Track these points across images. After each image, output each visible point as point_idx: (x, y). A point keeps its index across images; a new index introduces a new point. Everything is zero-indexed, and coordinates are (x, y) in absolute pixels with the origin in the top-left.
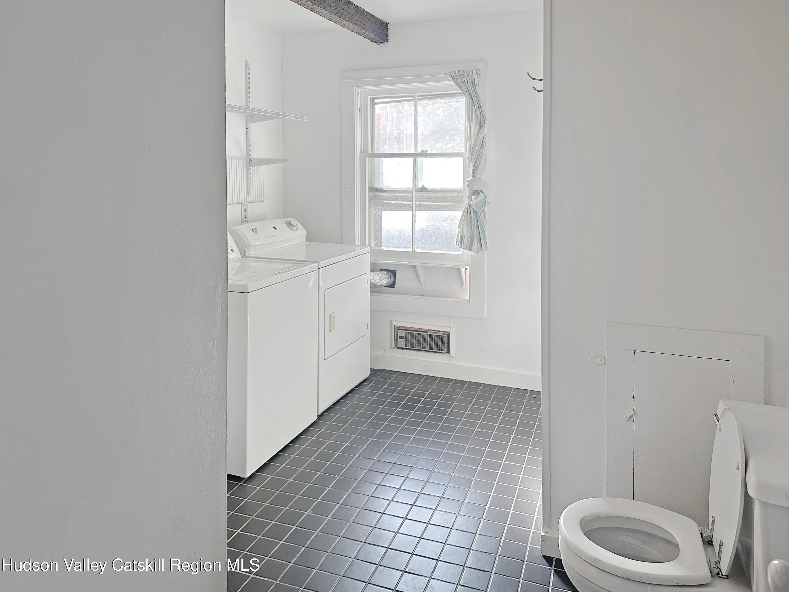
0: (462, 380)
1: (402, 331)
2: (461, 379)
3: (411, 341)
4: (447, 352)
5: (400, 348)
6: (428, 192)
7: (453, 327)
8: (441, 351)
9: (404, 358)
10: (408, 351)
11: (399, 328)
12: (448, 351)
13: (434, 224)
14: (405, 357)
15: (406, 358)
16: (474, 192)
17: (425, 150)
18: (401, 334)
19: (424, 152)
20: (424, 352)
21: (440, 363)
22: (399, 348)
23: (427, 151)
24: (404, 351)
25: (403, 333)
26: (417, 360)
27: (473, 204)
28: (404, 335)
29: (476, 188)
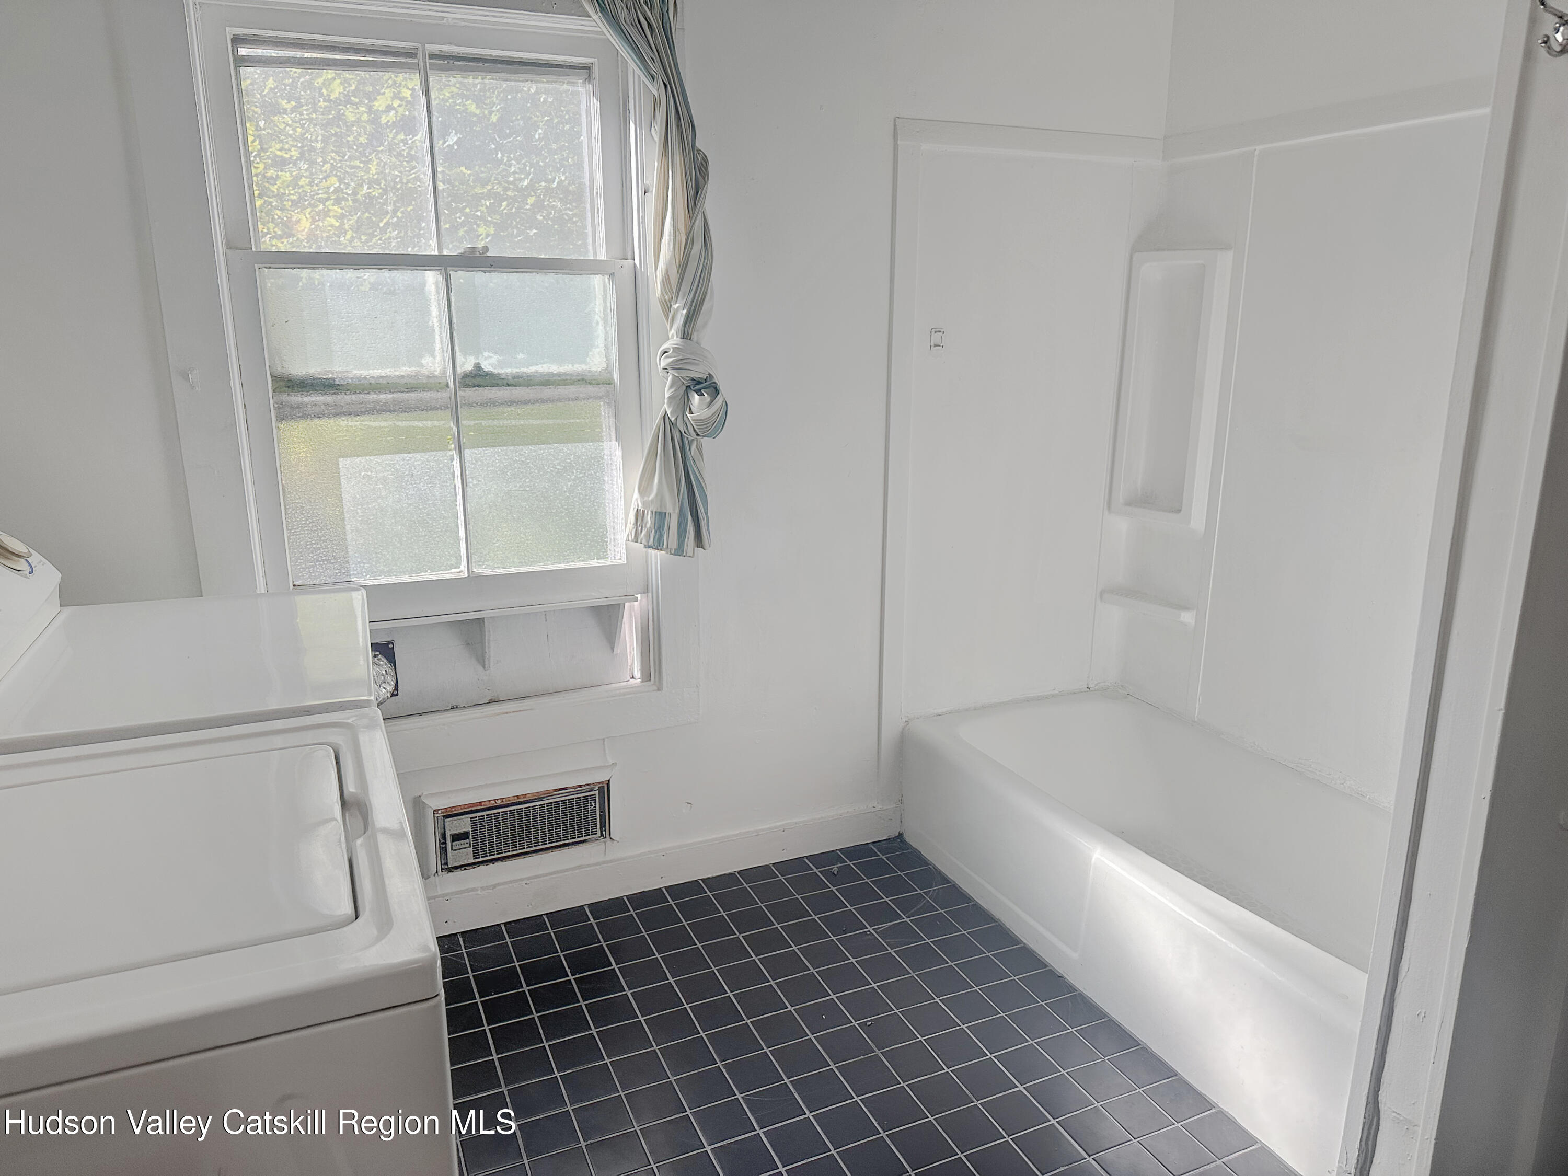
0: (646, 890)
1: (459, 817)
2: (642, 890)
3: (491, 836)
4: (602, 835)
5: (457, 868)
6: (498, 385)
7: (614, 764)
8: (584, 838)
9: (468, 890)
10: (482, 868)
11: (450, 814)
12: (605, 831)
13: (528, 486)
14: (471, 886)
15: (474, 890)
16: (691, 383)
17: (480, 245)
18: (456, 827)
19: (478, 254)
20: (534, 854)
21: (580, 867)
22: (451, 870)
23: (486, 249)
24: (471, 872)
25: (463, 824)
26: (511, 882)
27: (693, 420)
28: (468, 828)
29: (698, 372)
